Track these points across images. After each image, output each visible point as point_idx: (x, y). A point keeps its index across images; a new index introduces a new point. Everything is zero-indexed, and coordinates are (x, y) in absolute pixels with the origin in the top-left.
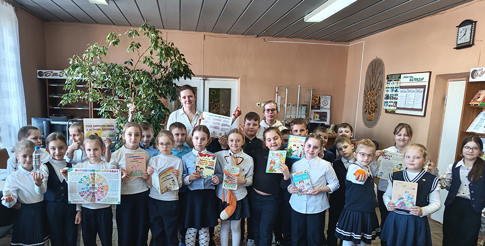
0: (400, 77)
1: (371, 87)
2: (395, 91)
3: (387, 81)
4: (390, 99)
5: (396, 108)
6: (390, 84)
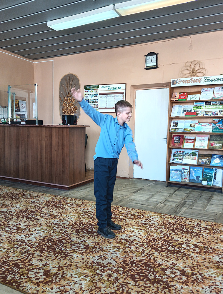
0: (98, 87)
1: (67, 94)
2: (94, 97)
3: (86, 90)
4: (91, 102)
5: (98, 108)
6: (89, 92)
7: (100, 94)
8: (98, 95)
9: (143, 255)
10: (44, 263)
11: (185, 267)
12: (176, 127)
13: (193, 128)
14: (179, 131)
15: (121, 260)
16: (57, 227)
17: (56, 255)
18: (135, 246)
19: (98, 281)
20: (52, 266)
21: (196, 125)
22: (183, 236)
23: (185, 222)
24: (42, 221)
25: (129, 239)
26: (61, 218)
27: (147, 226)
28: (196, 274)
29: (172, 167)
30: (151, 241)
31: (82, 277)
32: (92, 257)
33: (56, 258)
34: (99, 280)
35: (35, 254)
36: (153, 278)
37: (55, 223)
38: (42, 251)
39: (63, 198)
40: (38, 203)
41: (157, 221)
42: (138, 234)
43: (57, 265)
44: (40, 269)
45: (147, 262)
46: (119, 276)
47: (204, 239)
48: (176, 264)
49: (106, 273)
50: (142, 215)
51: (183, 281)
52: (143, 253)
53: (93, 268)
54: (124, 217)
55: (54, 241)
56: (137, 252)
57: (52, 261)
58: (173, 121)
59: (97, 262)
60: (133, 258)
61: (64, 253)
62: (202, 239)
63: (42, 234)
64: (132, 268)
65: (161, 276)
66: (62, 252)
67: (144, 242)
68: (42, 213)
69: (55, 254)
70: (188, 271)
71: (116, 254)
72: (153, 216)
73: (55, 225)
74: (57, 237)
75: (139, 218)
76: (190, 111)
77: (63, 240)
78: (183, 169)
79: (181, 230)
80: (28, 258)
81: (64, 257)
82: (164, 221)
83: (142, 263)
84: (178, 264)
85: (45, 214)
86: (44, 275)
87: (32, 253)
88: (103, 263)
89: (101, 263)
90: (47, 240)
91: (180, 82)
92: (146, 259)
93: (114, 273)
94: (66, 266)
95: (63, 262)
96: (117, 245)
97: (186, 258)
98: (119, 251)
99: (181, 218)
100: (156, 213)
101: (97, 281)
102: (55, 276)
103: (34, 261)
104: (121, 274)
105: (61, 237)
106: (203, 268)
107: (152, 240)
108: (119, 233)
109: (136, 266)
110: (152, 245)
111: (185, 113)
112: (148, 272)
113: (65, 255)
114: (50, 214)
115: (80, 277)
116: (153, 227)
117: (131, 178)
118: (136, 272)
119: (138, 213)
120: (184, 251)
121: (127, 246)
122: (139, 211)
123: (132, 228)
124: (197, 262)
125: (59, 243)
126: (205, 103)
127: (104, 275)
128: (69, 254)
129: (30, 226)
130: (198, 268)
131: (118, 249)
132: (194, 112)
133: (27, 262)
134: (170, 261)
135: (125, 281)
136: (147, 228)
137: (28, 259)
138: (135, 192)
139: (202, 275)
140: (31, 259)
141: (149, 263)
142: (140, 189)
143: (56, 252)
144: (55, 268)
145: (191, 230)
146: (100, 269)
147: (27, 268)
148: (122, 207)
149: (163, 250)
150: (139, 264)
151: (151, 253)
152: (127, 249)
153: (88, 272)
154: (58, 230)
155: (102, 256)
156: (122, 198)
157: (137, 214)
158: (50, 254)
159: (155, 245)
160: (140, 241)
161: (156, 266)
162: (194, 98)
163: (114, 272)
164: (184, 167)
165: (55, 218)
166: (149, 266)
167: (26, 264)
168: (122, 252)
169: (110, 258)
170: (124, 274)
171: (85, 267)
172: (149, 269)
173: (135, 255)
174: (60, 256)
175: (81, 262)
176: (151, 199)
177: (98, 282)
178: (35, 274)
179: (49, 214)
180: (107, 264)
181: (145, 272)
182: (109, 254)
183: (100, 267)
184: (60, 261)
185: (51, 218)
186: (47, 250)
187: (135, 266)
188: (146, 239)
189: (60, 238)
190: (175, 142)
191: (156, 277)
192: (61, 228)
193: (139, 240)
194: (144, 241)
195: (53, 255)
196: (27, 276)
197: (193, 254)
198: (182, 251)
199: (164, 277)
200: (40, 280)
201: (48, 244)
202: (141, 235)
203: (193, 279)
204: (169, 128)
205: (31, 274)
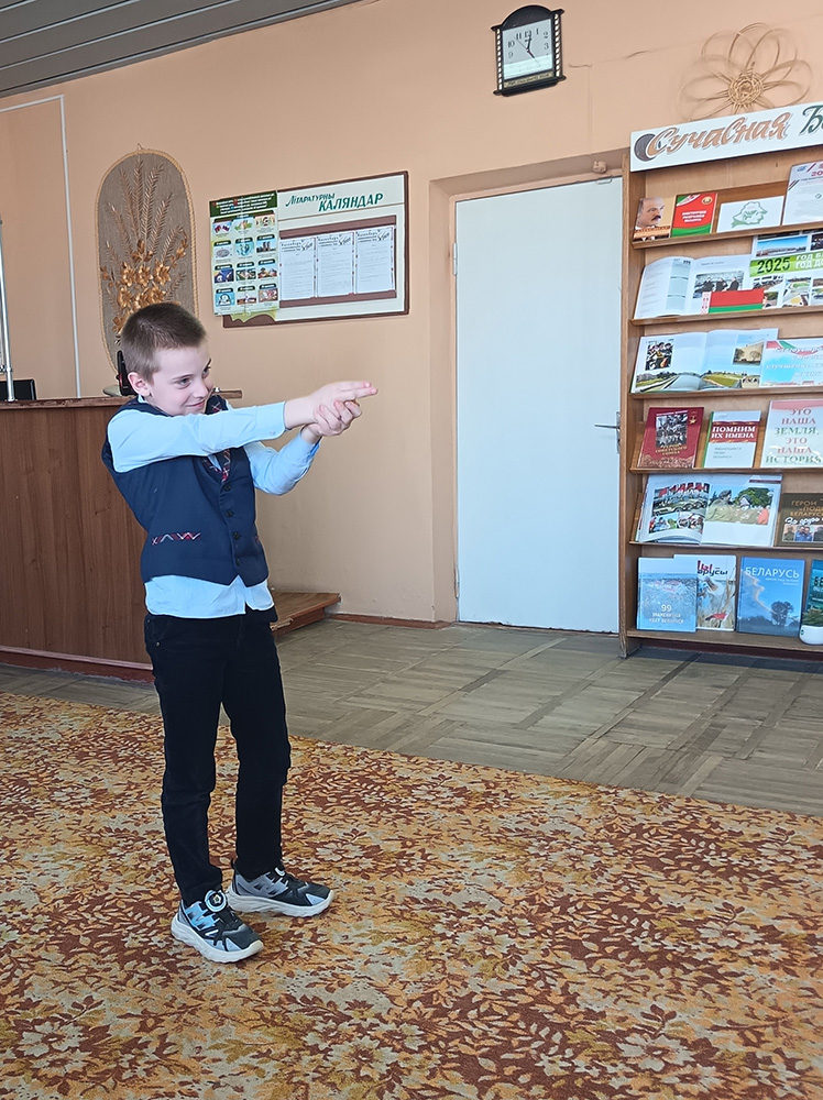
0: (273, 203)
1: (135, 248)
2: (258, 251)
3: (216, 221)
4: (242, 278)
5: (277, 303)
6: (232, 228)
7: (284, 235)
8: (276, 243)
9: (513, 970)
10: (80, 999)
11: (716, 1028)
12: (665, 370)
13: (751, 370)
14: (680, 385)
15: (414, 991)
16: (124, 848)
17: (129, 965)
18: (476, 930)
19: (314, 1080)
20: (117, 1014)
21: (768, 354)
22: (702, 886)
23: (716, 825)
24: (59, 819)
25: (448, 899)
26: (139, 806)
27: (530, 844)
28: (768, 1061)
29: (646, 565)
30: (549, 909)
31: (245, 1060)
32: (282, 974)
33: (129, 977)
34: (317, 1075)
35: (40, 958)
36: (562, 1072)
37: (113, 828)
38: (68, 946)
39: (143, 718)
40: (39, 742)
41: (575, 820)
42: (485, 877)
43: (134, 1008)
44: (67, 1024)
45: (532, 1004)
46: (406, 1059)
47: (810, 901)
48: (673, 1015)
49: (346, 1047)
50: (505, 791)
51: (706, 1091)
52: (514, 964)
53: (287, 1023)
54: (419, 804)
55: (114, 906)
56: (485, 957)
57: (115, 990)
58: (646, 342)
59: (304, 999)
60: (465, 985)
61: (163, 956)
62: (801, 901)
63: (66, 878)
64: (463, 1025)
65: (598, 1066)
66: (153, 953)
67: (515, 915)
68: (59, 785)
69: (122, 961)
70: (730, 1044)
71: (390, 965)
72: (557, 794)
73: (115, 840)
74: (130, 888)
75: (490, 806)
76: (735, 284)
77: (152, 903)
78: (703, 570)
79: (696, 860)
80: (13, 975)
81: (162, 973)
82: (611, 819)
83: (507, 1008)
84: (679, 1014)
85: (70, 790)
86: (83, 1047)
87: (28, 956)
88: (330, 1003)
89: (326, 1002)
90: (86, 901)
91: (678, 143)
92: (526, 990)
93: (383, 1044)
94: (172, 1010)
95: (159, 996)
96: (393, 927)
97: (721, 986)
98: (403, 953)
99: (693, 803)
100: (570, 783)
101: (307, 1080)
102: (130, 1052)
103: (37, 987)
104: (412, 1052)
105: (144, 888)
106: (800, 1032)
107: (552, 904)
108: (397, 873)
109: (480, 1016)
110: (554, 930)
111: (707, 295)
112: (536, 1044)
113: (166, 965)
114: (93, 790)
115: (237, 1058)
116: (559, 846)
117: (450, 624)
118: (482, 1043)
119: (486, 783)
120: (711, 955)
121: (439, 929)
122: (490, 775)
123: (456, 853)
124: (772, 1008)
125: (140, 914)
126: (810, 236)
127: (340, 1052)
128: (181, 960)
129: (13, 842)
130: (777, 1034)
131: (395, 945)
132: (757, 286)
133: (12, 994)
134: (641, 999)
135: (432, 1083)
136: (532, 850)
137: (15, 981)
138: (468, 688)
139: (797, 1068)
140: (27, 982)
141: (540, 1008)
142: (495, 674)
143: (128, 953)
144: (127, 1021)
145: (743, 859)
146: (320, 1027)
147: (11, 1018)
148: (410, 758)
149: (609, 950)
150: (496, 1008)
151: (550, 964)
152: (438, 943)
153: (271, 1039)
154: (129, 860)
155: (327, 973)
156: (408, 715)
157: (479, 790)
158: (104, 963)
159: (570, 927)
160: (497, 912)
161: (573, 1023)
162: (754, 218)
163: (381, 1041)
164: (706, 560)
165: (112, 807)
166: (542, 1021)
167: (7, 1002)
168: (416, 956)
169: (362, 984)
170: (427, 1053)
171: (253, 1016)
172: (543, 1033)
173: (476, 968)
174: (143, 969)
175: (235, 996)
176: (548, 719)
177: (312, 1084)
178: (45, 1041)
179: (87, 793)
180: (352, 1006)
181: (522, 1044)
182: (357, 963)
183: (321, 1018)
184: (146, 991)
185: (98, 809)
186: (91, 944)
187: (476, 1019)
188: (524, 903)
189: (139, 893)
190: (663, 440)
191: (577, 1070)
192: (144, 851)
193: (495, 904)
194: (514, 912)
195: (117, 966)
196: (13, 1051)
197: (754, 971)
198: (699, 957)
199: (611, 1070)
200: (69, 1068)
201: (91, 920)
202: (499, 885)
203: (754, 1083)
204: (629, 377)
205: (31, 1043)
